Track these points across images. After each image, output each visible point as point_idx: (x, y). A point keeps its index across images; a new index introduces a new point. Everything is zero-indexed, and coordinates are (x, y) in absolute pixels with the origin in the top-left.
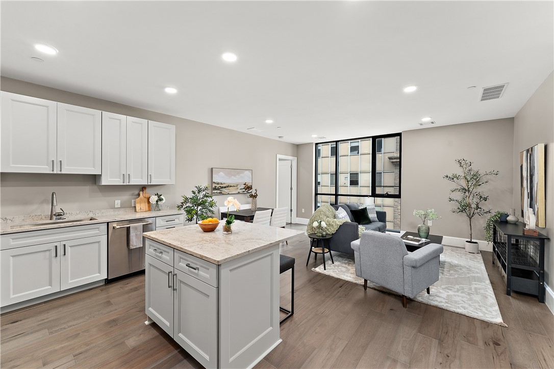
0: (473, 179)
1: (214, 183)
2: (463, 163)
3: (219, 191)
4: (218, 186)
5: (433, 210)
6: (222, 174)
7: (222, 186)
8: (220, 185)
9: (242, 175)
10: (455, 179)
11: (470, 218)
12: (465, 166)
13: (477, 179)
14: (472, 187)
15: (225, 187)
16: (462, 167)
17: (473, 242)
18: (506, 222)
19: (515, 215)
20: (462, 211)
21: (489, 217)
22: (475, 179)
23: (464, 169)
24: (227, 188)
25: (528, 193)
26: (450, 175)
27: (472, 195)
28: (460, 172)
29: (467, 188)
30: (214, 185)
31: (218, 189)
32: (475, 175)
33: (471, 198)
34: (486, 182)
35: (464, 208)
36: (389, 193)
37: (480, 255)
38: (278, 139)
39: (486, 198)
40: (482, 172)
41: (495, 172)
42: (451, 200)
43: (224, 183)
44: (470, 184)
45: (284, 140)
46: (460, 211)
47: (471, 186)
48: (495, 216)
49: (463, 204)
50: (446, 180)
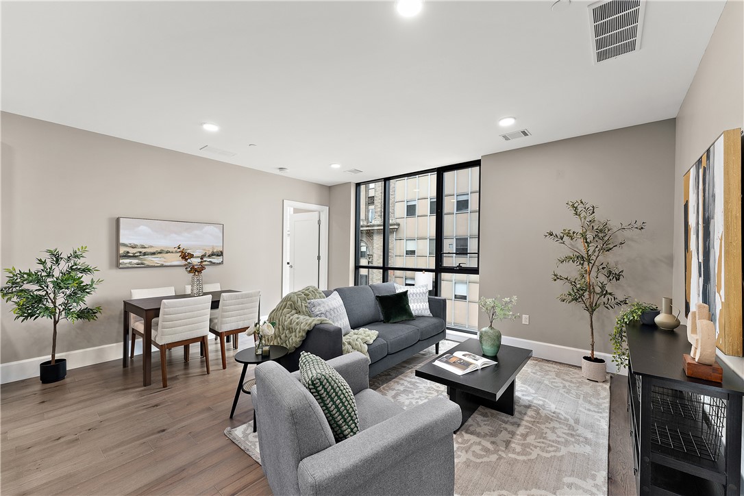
0: (597, 239)
1: (125, 245)
2: (580, 207)
3: (135, 261)
4: (132, 251)
5: (515, 298)
6: (144, 228)
7: (144, 250)
8: (140, 250)
9: (197, 232)
10: (566, 238)
11: (591, 314)
12: (583, 214)
13: (606, 238)
14: (596, 254)
15: (154, 254)
16: (579, 215)
17: (597, 360)
18: (653, 327)
19: (671, 313)
20: (576, 299)
21: (621, 313)
22: (602, 237)
23: (583, 219)
24: (159, 255)
25: (699, 263)
26: (558, 232)
27: (595, 269)
28: (576, 225)
29: (585, 256)
30: (122, 250)
31: (134, 257)
32: (601, 231)
33: (593, 274)
34: (621, 244)
35: (580, 293)
36: (463, 266)
37: (607, 386)
38: (278, 172)
39: (619, 275)
40: (614, 224)
41: (639, 224)
42: (557, 277)
43: (151, 247)
44: (591, 249)
45: (289, 173)
46: (573, 300)
47: (594, 251)
48: (632, 312)
49: (578, 286)
50: (550, 240)
